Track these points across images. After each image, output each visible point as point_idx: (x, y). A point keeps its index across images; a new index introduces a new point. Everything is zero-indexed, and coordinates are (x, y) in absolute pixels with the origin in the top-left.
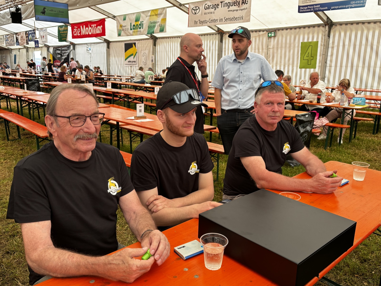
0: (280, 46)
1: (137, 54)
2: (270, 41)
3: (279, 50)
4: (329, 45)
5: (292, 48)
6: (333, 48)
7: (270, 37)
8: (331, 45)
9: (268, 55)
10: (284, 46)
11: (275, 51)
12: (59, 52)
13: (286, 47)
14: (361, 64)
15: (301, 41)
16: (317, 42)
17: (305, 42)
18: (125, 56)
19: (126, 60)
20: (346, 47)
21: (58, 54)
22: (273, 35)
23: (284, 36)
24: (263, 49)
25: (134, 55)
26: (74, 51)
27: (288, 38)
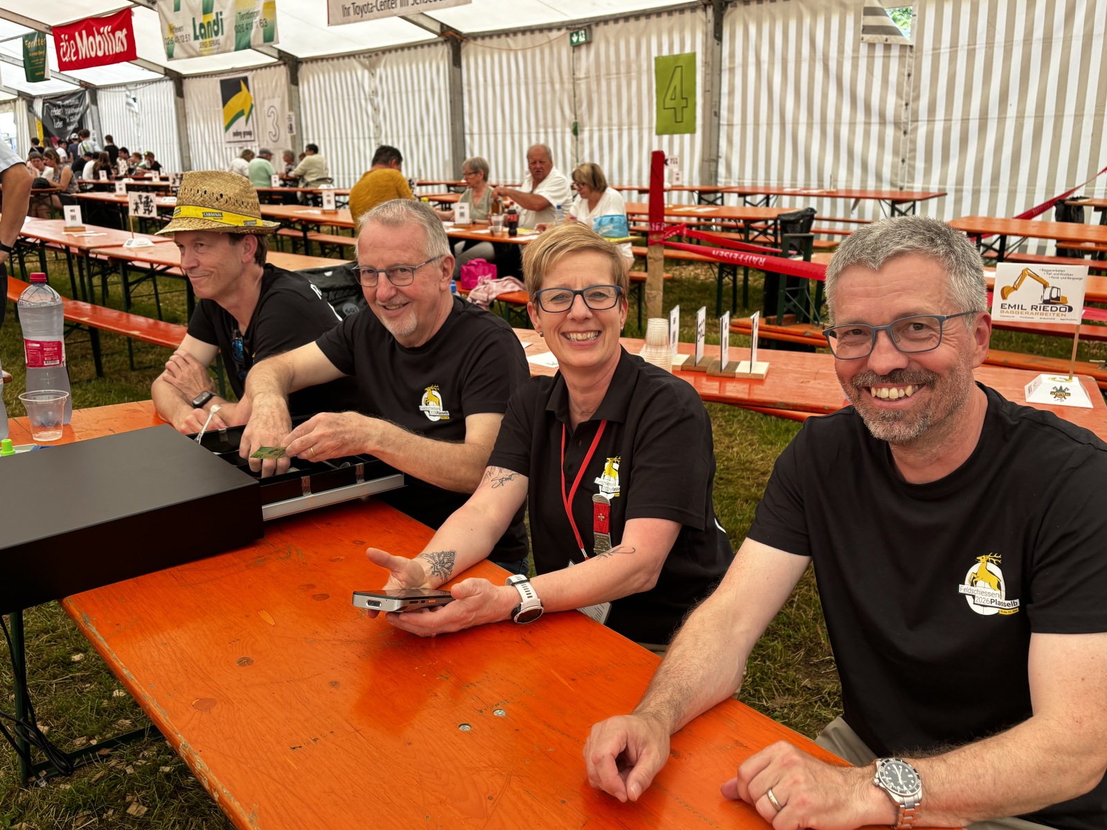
0: (603, 71)
1: (253, 111)
2: (579, 58)
3: (604, 83)
4: (723, 64)
5: (634, 74)
6: (732, 70)
7: (576, 46)
8: (726, 64)
9: (577, 99)
10: (613, 70)
11: (594, 87)
12: (57, 112)
13: (618, 73)
14: (803, 117)
15: (654, 54)
16: (694, 55)
17: (663, 57)
18: (225, 118)
19: (227, 128)
20: (765, 66)
21: (57, 117)
22: (582, 39)
23: (612, 41)
24: (562, 82)
25: (246, 112)
26: (94, 107)
27: (622, 44)
